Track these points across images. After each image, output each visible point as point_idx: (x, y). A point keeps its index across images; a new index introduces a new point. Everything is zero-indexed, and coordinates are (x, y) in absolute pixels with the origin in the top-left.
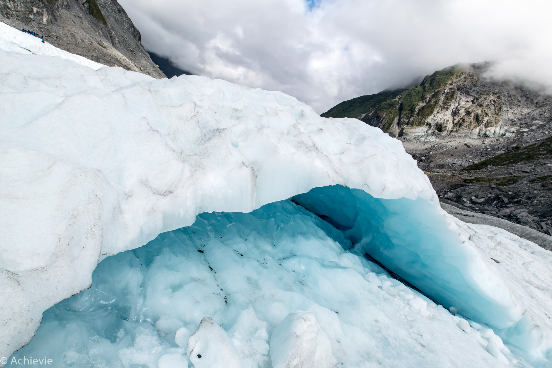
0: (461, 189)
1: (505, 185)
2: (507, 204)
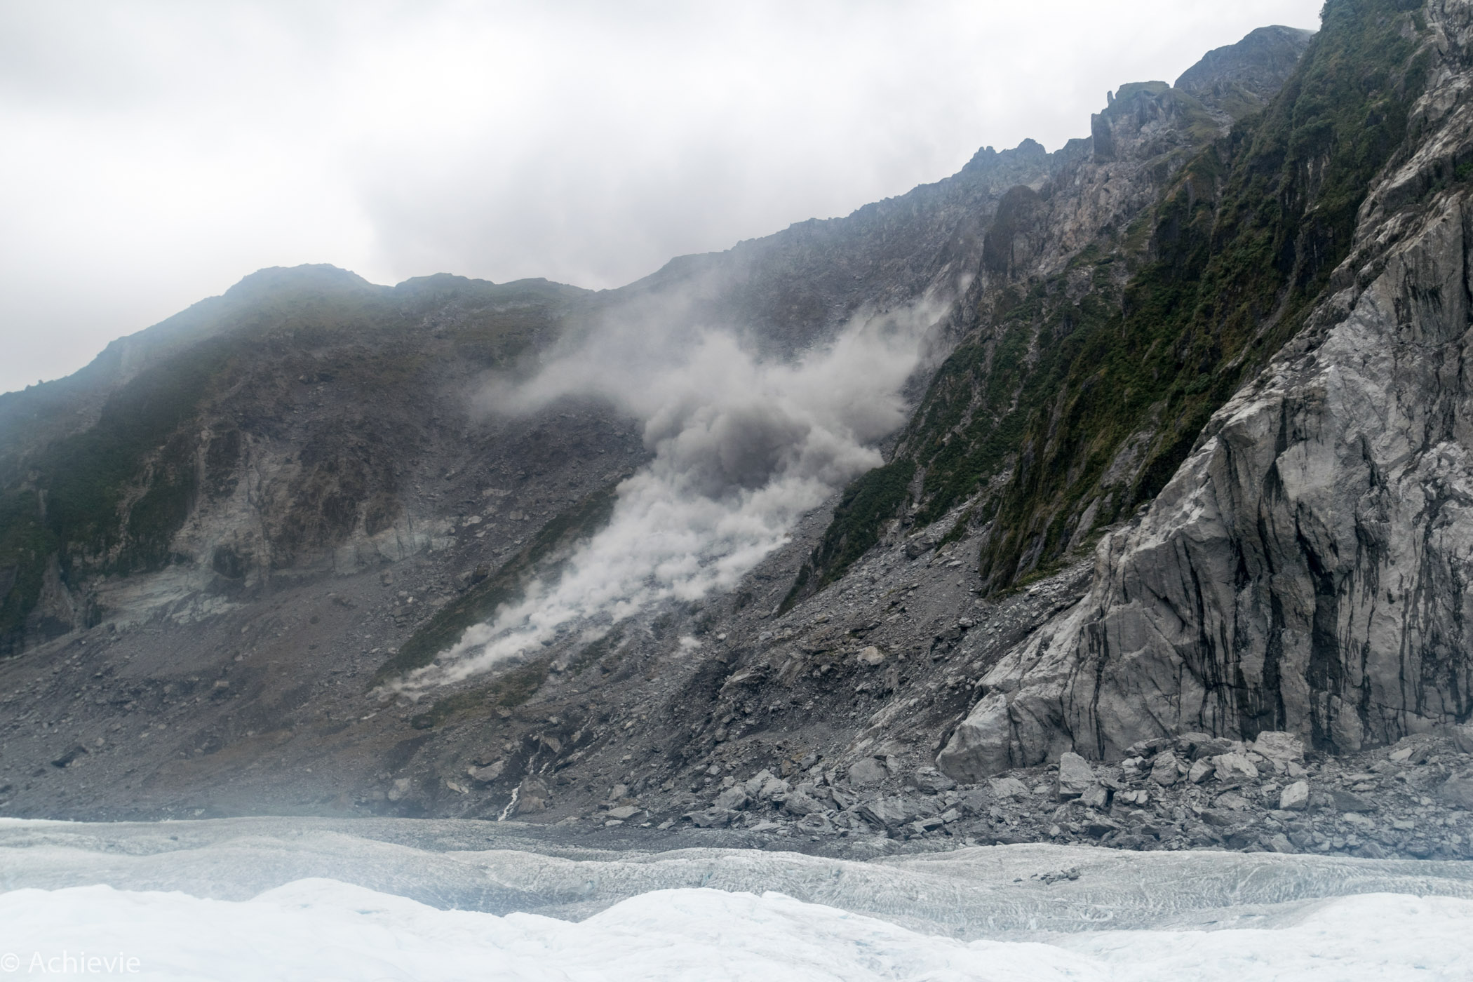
0: (424, 756)
1: (524, 699)
2: (564, 754)
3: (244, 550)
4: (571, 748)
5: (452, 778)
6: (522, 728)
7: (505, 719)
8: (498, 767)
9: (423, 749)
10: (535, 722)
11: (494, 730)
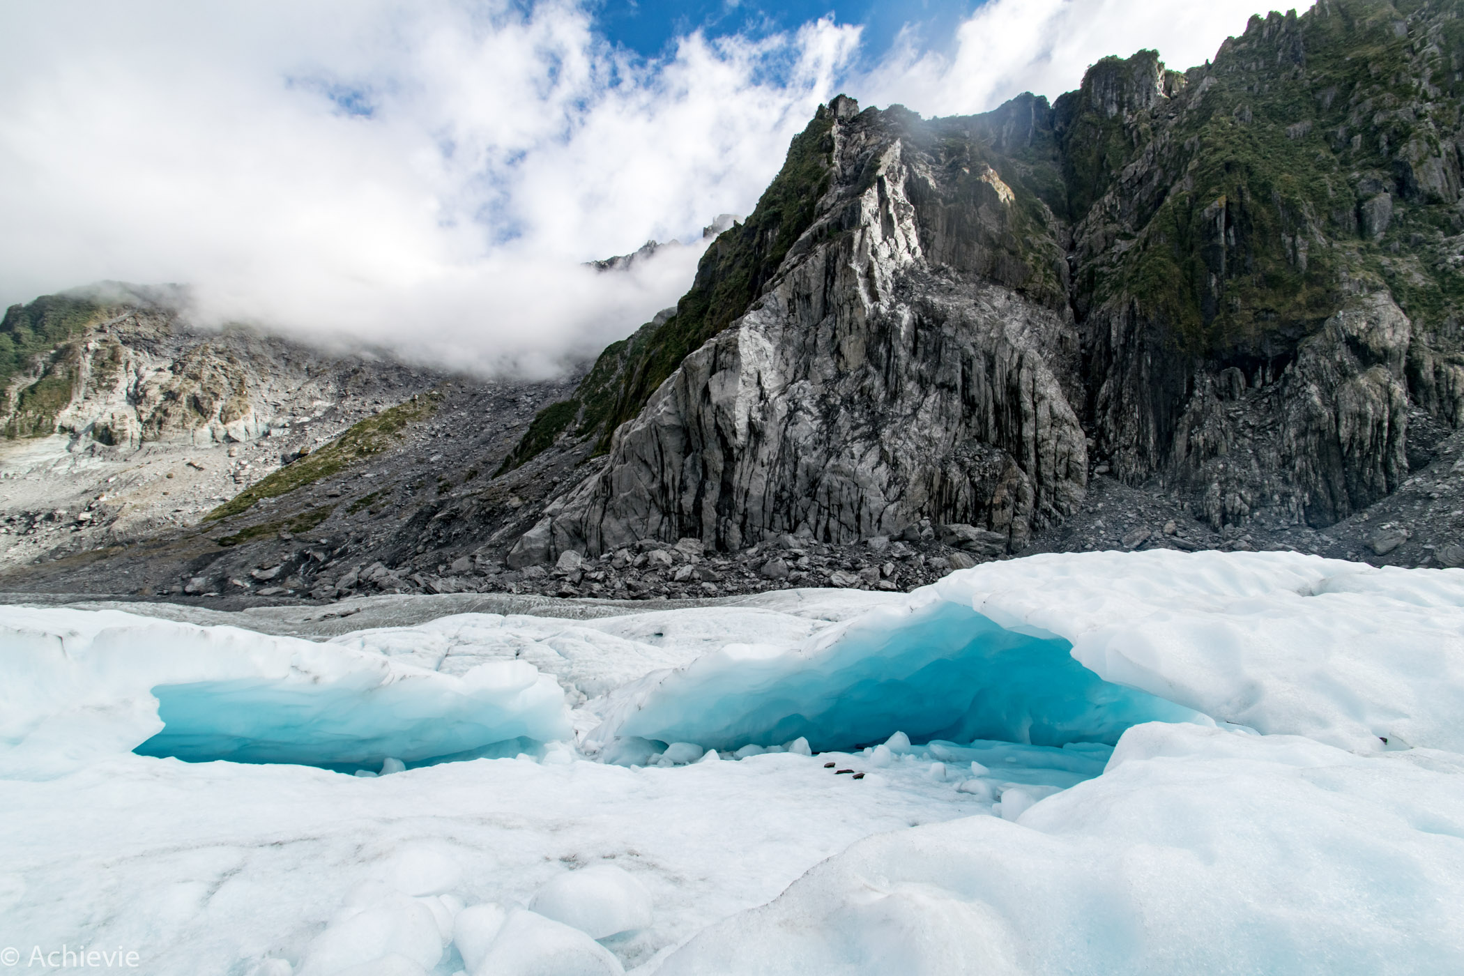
0: (221, 563)
1: (309, 528)
2: (326, 562)
3: (118, 427)
4: (330, 559)
5: (238, 578)
6: (298, 546)
7: (287, 540)
8: (275, 571)
9: (221, 559)
10: (310, 542)
11: (277, 548)
